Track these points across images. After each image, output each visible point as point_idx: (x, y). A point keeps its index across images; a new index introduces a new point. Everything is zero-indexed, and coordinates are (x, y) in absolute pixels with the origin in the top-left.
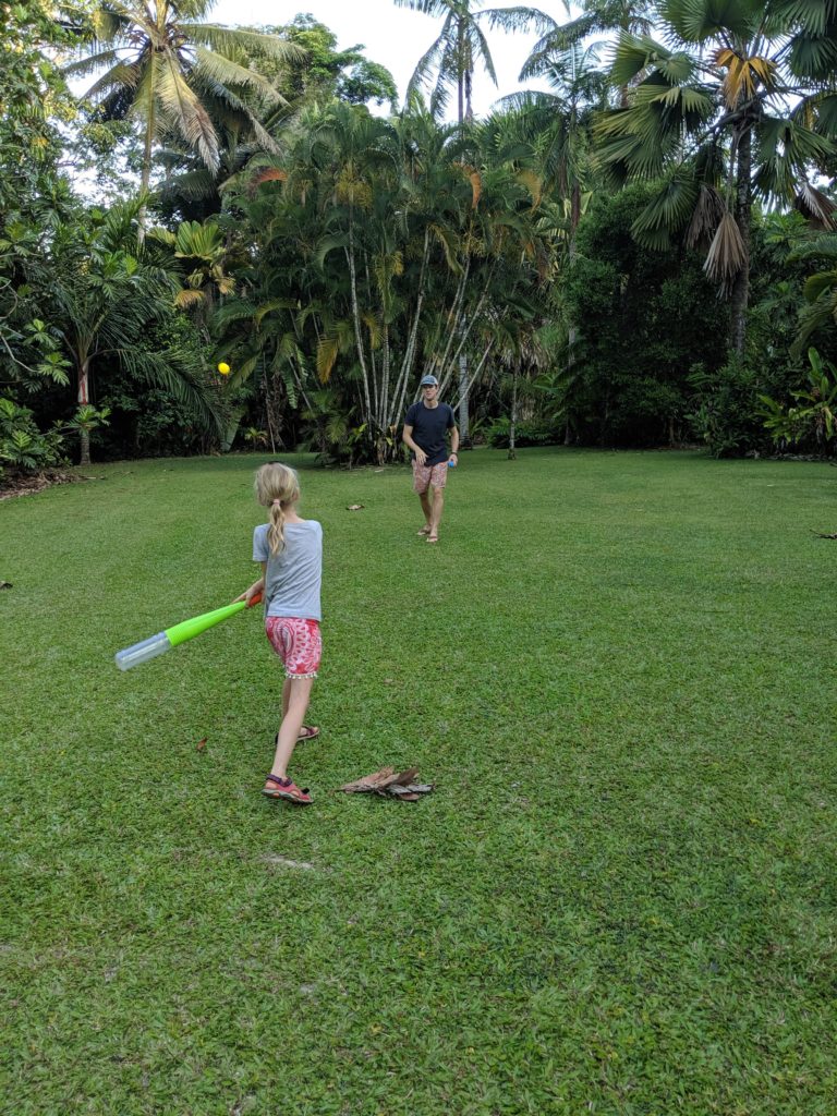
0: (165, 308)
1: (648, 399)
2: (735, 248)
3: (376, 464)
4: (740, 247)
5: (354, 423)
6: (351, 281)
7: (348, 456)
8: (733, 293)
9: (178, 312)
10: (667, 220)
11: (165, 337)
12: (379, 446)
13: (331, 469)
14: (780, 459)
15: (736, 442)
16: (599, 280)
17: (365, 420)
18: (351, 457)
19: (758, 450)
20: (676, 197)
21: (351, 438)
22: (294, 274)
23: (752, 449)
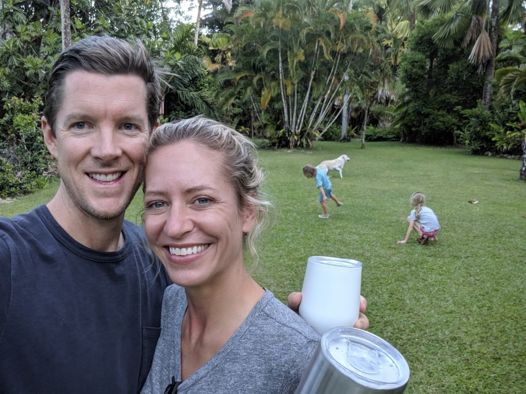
0: (202, 72)
1: (440, 122)
2: (487, 49)
3: (289, 148)
4: (490, 48)
5: (279, 128)
6: (279, 64)
7: (276, 143)
8: (486, 70)
9: (209, 74)
10: (452, 33)
11: (201, 85)
12: (291, 140)
13: (267, 149)
14: (501, 157)
15: (480, 147)
16: (417, 62)
17: (284, 127)
18: (277, 144)
19: (491, 152)
20: (457, 22)
21: (277, 135)
22: (254, 60)
23: (488, 151)
